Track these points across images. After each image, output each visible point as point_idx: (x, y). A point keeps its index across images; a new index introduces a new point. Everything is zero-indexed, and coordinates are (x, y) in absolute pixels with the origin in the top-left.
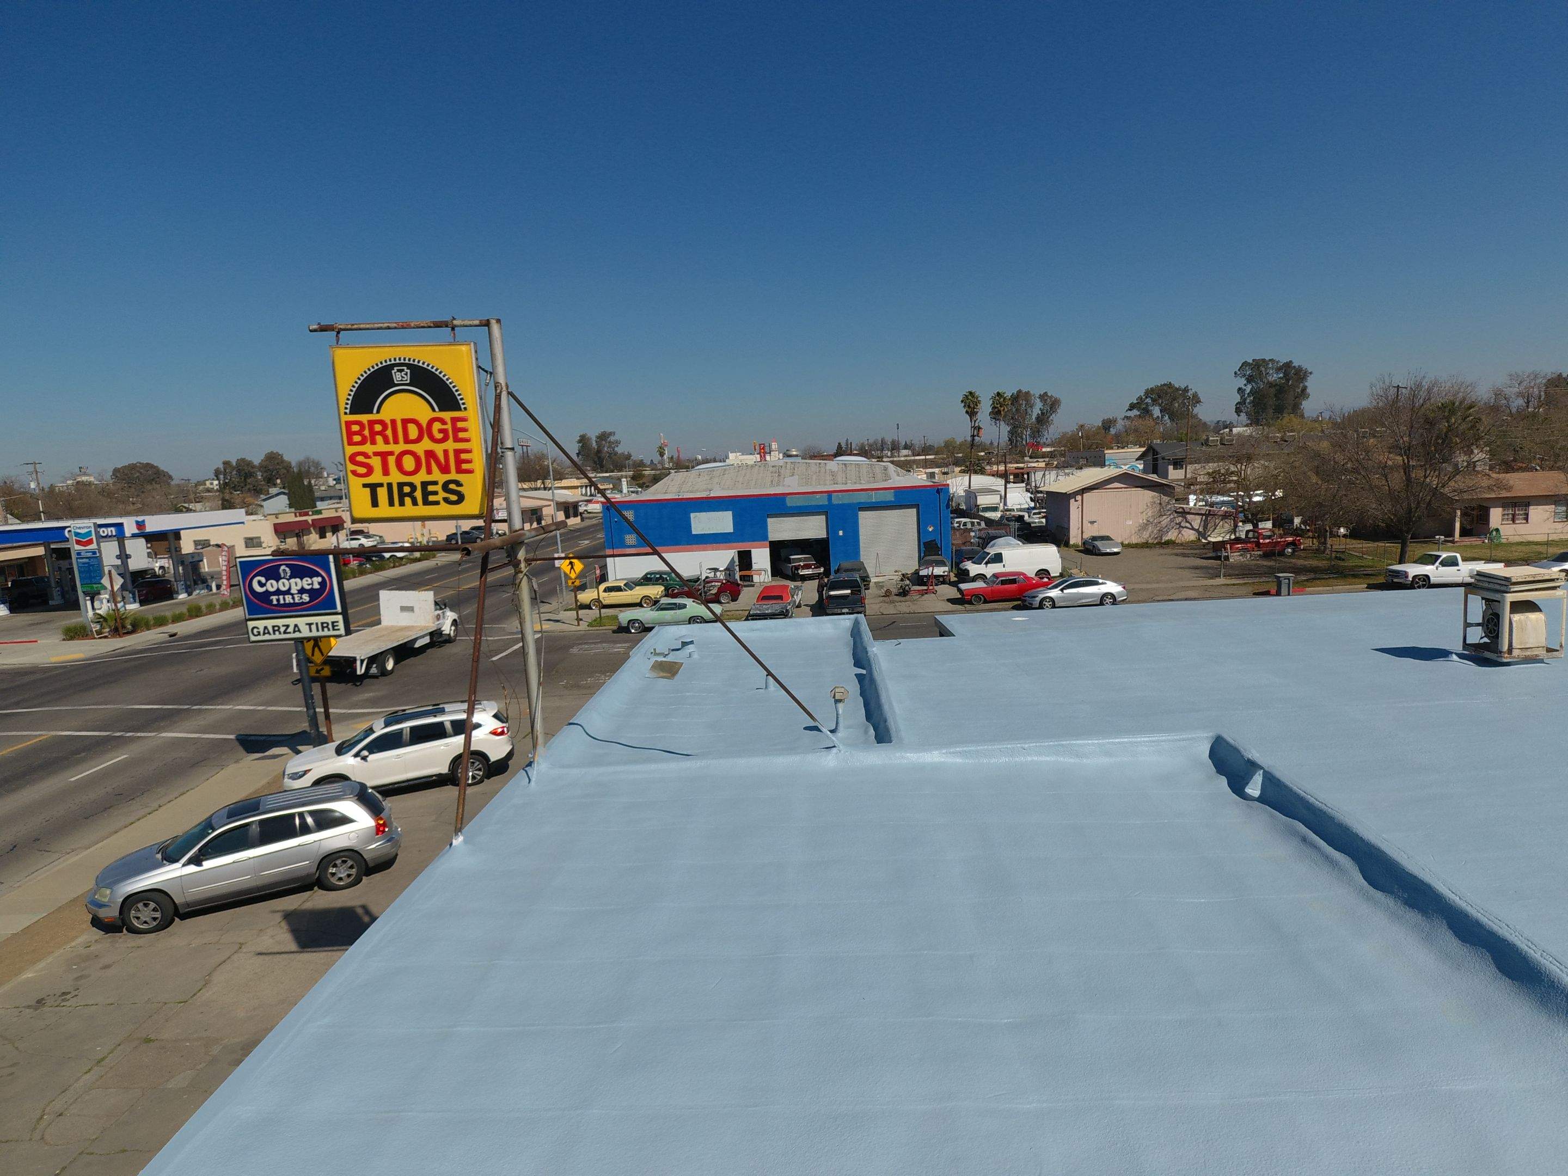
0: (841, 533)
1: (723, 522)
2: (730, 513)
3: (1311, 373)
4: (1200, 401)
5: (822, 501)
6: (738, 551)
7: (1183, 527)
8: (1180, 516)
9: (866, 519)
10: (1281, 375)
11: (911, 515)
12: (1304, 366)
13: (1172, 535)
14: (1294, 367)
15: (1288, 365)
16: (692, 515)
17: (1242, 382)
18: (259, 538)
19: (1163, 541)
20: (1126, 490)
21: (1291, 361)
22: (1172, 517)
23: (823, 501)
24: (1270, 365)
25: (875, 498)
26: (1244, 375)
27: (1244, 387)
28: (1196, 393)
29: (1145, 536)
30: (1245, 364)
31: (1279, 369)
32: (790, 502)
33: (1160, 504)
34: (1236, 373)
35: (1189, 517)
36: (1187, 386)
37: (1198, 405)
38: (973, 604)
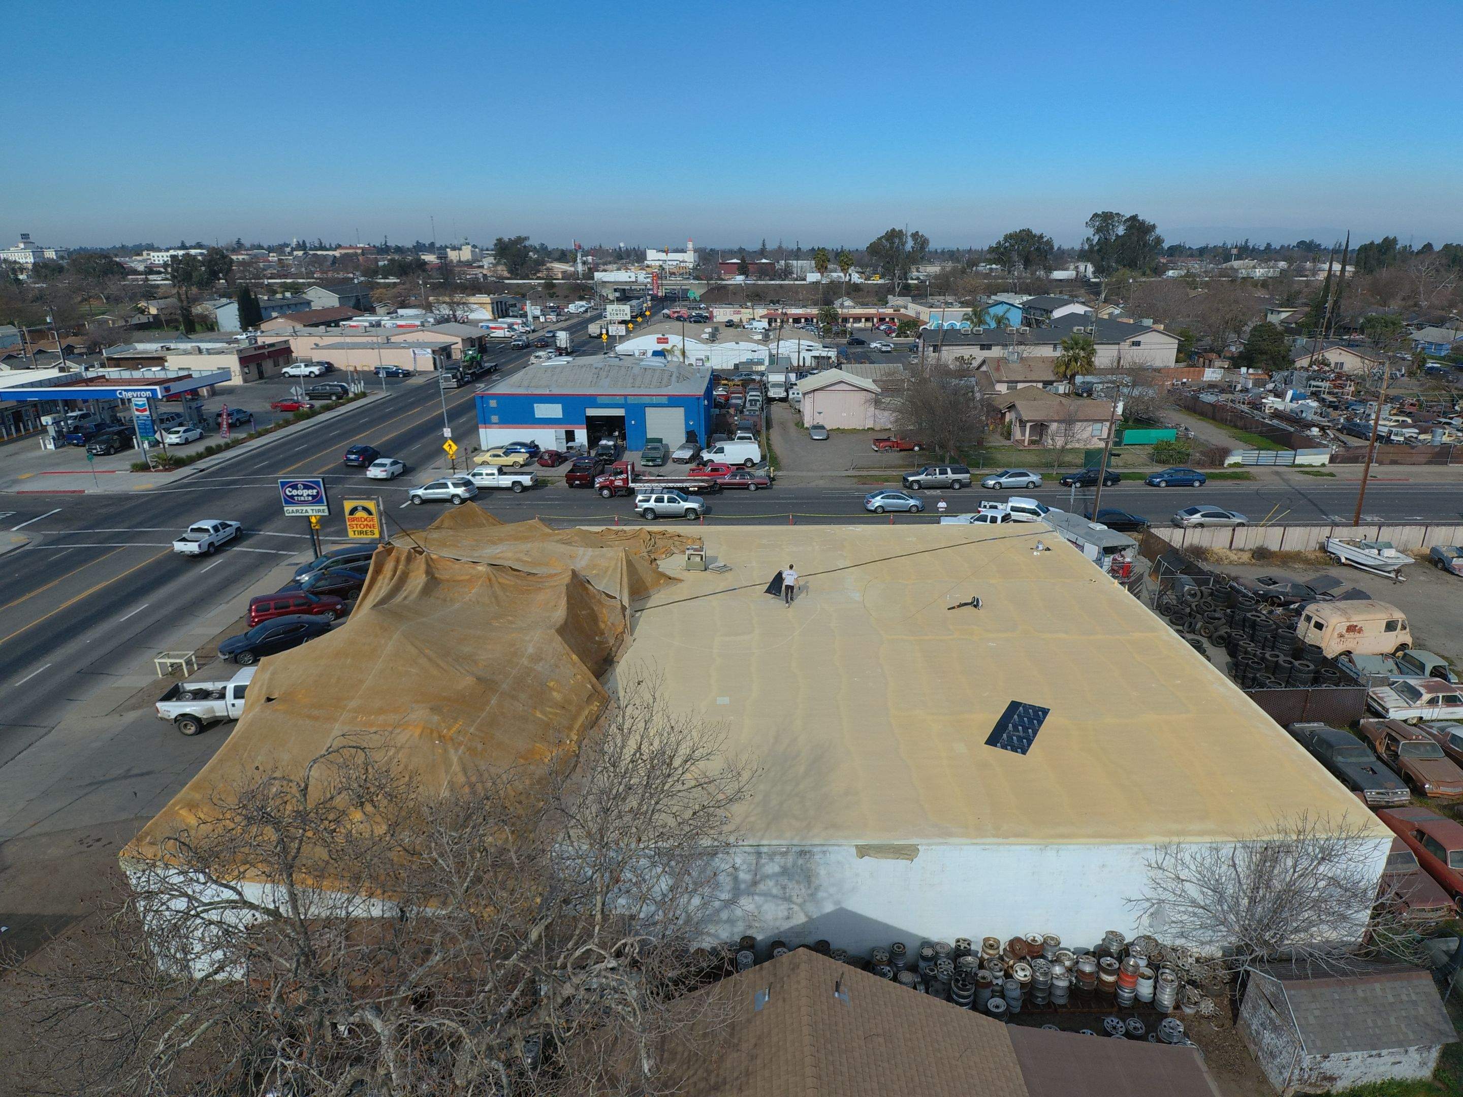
0: (633, 422)
1: (555, 411)
2: (560, 406)
6: (566, 432)
9: (651, 413)
10: (1127, 228)
11: (680, 412)
14: (1140, 220)
15: (1133, 219)
16: (535, 405)
19: (866, 429)
20: (842, 391)
21: (1136, 215)
23: (621, 401)
25: (655, 400)
26: (1094, 226)
27: (1092, 237)
30: (1096, 215)
31: (1126, 222)
32: (600, 400)
34: (1087, 223)
36: (1043, 233)
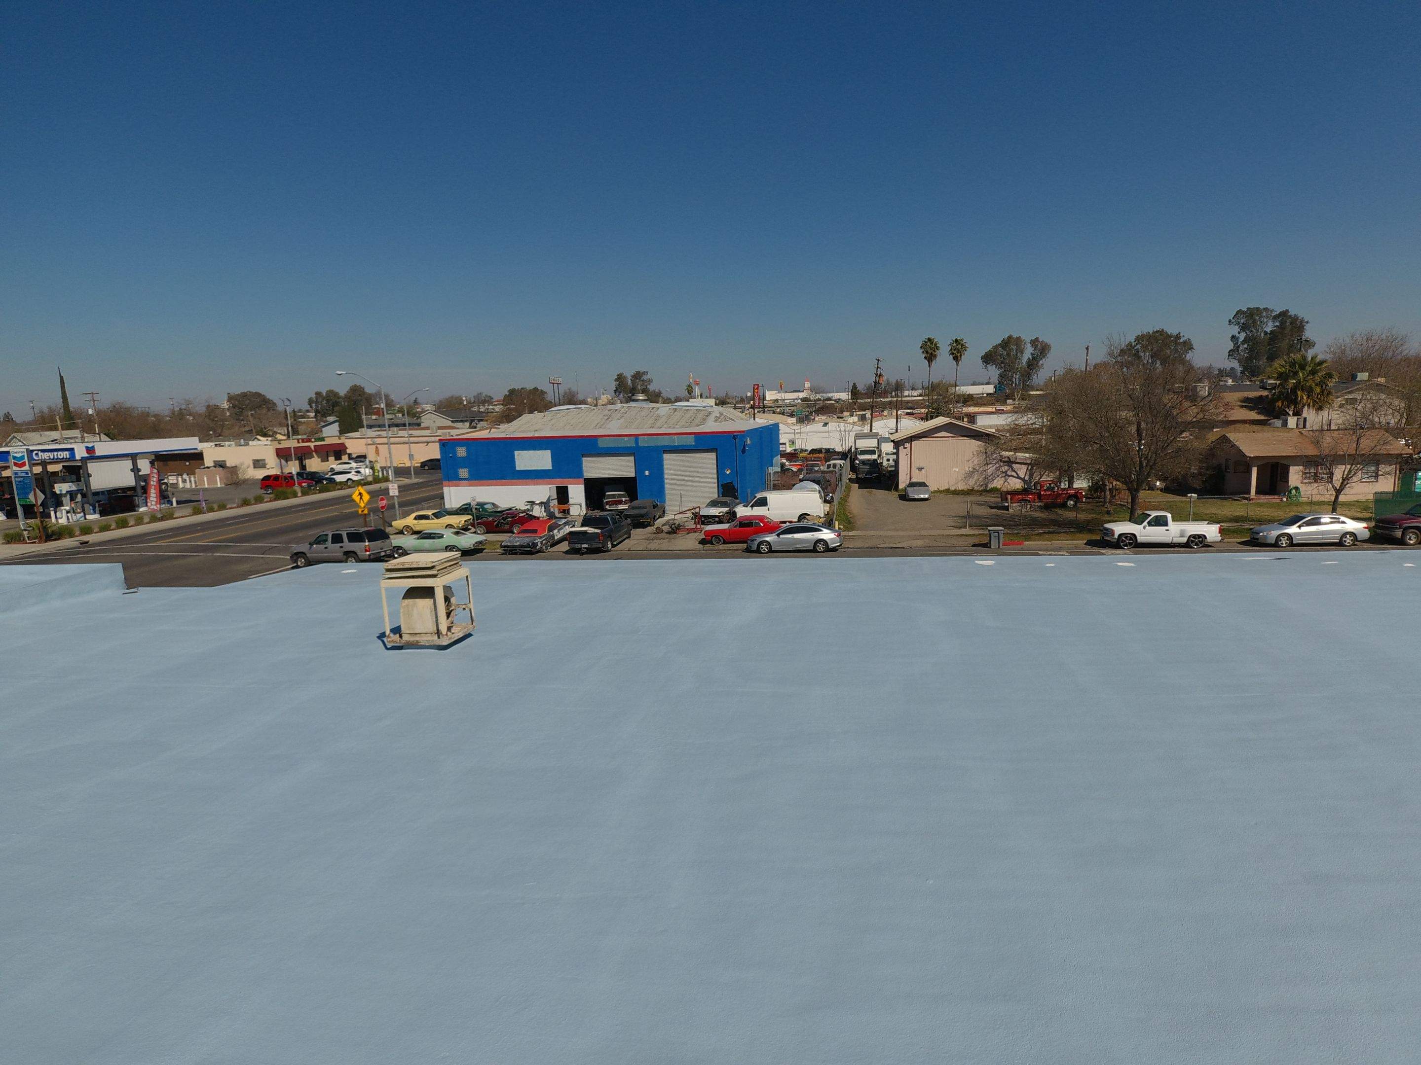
0: (647, 473)
1: (542, 460)
2: (549, 451)
3: (1307, 322)
4: (1193, 348)
5: (630, 443)
6: (557, 487)
7: (1009, 476)
8: (1006, 465)
9: (670, 461)
10: (1278, 324)
11: (710, 459)
12: (1301, 315)
13: (998, 483)
14: (1290, 316)
15: (1284, 314)
16: (516, 453)
17: (1235, 330)
18: (264, 460)
19: (988, 489)
20: (952, 439)
21: (1287, 310)
22: (997, 465)
24: (1264, 314)
25: (677, 441)
26: (1238, 323)
27: (1238, 335)
28: (1189, 339)
29: (972, 483)
30: (1239, 312)
31: (1275, 318)
32: (602, 443)
33: (986, 453)
34: (1230, 321)
35: (1015, 466)
36: (1180, 333)
37: (1190, 351)
38: (713, 544)
